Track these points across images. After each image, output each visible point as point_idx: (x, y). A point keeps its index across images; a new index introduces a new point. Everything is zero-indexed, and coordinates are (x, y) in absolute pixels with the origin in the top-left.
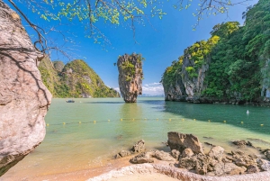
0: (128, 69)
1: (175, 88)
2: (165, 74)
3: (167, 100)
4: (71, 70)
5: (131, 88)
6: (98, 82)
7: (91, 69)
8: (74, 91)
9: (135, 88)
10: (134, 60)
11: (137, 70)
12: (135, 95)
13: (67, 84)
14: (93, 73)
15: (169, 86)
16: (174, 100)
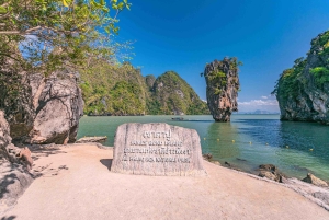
0: (217, 79)
1: (298, 102)
2: (281, 81)
3: (283, 119)
4: (162, 84)
5: (221, 104)
6: (191, 96)
7: (184, 81)
8: (165, 108)
9: (228, 103)
10: (225, 66)
11: (230, 79)
12: (228, 112)
13: (158, 99)
14: (186, 85)
15: (287, 98)
16: (295, 120)
